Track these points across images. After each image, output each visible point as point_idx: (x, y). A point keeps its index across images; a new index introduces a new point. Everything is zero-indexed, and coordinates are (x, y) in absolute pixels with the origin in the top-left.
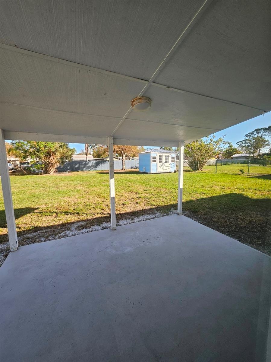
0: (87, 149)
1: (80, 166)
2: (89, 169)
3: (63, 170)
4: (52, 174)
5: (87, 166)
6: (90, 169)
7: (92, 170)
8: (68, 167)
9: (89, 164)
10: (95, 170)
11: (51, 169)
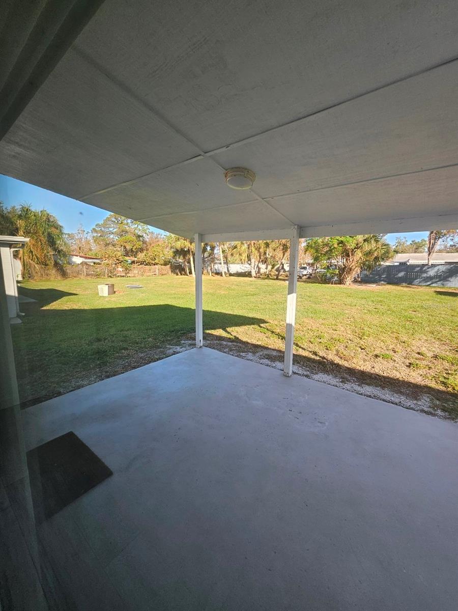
0: (432, 241)
1: (406, 274)
2: (426, 282)
3: (372, 280)
4: (348, 284)
5: (425, 275)
6: (429, 283)
7: (433, 285)
8: (383, 276)
9: (428, 273)
10: (443, 285)
11: (347, 276)
